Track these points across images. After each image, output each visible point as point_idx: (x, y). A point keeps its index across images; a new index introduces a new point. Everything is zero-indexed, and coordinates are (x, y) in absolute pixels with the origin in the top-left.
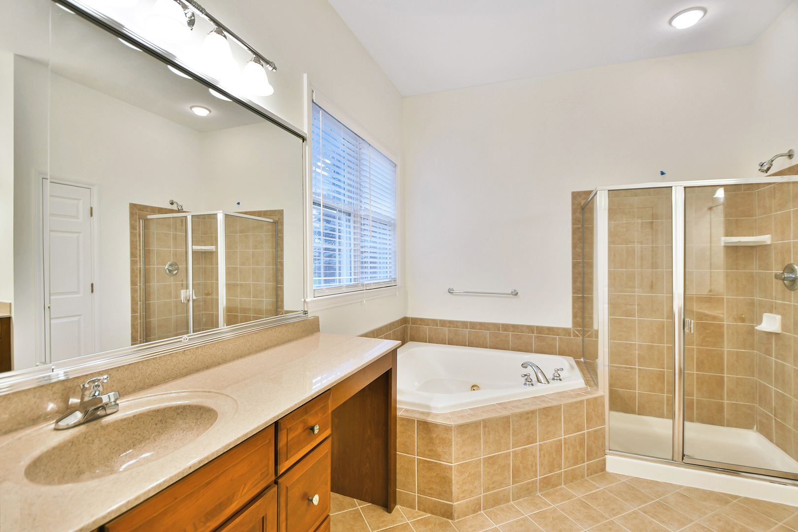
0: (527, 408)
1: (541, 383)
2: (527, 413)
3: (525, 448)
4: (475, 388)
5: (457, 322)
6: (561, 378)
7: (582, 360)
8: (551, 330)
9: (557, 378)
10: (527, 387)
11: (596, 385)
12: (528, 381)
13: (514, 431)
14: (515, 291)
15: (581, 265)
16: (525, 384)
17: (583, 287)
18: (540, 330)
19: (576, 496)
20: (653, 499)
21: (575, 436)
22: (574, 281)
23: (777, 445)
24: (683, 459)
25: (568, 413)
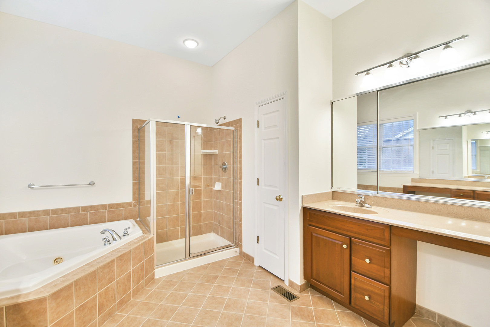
0: (109, 260)
1: (116, 240)
2: (109, 263)
3: (107, 288)
4: (58, 260)
5: (38, 211)
6: (128, 233)
7: (138, 219)
8: (119, 205)
9: (126, 234)
10: (107, 246)
11: (149, 232)
12: (107, 241)
13: (99, 279)
14: (92, 182)
15: (138, 163)
16: (105, 244)
17: (139, 177)
18: (111, 206)
19: (140, 302)
20: (178, 282)
21: (138, 266)
22: (134, 173)
23: (220, 236)
24: (190, 256)
25: (135, 253)
